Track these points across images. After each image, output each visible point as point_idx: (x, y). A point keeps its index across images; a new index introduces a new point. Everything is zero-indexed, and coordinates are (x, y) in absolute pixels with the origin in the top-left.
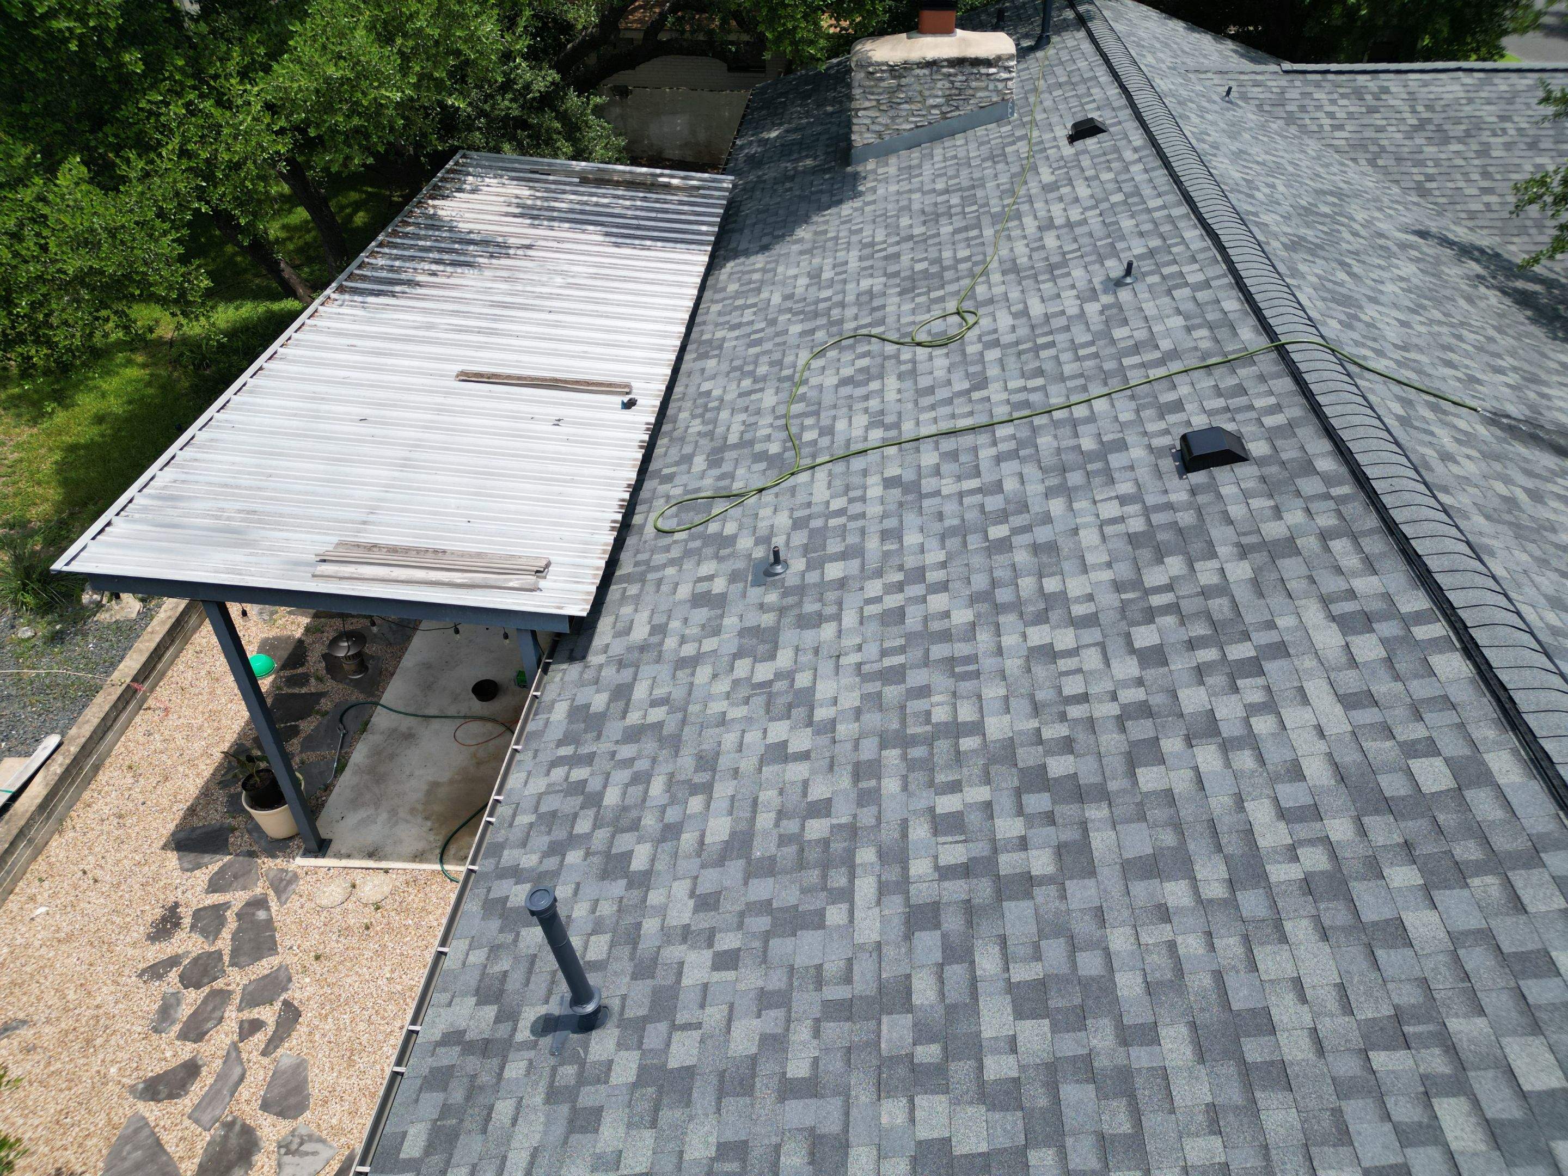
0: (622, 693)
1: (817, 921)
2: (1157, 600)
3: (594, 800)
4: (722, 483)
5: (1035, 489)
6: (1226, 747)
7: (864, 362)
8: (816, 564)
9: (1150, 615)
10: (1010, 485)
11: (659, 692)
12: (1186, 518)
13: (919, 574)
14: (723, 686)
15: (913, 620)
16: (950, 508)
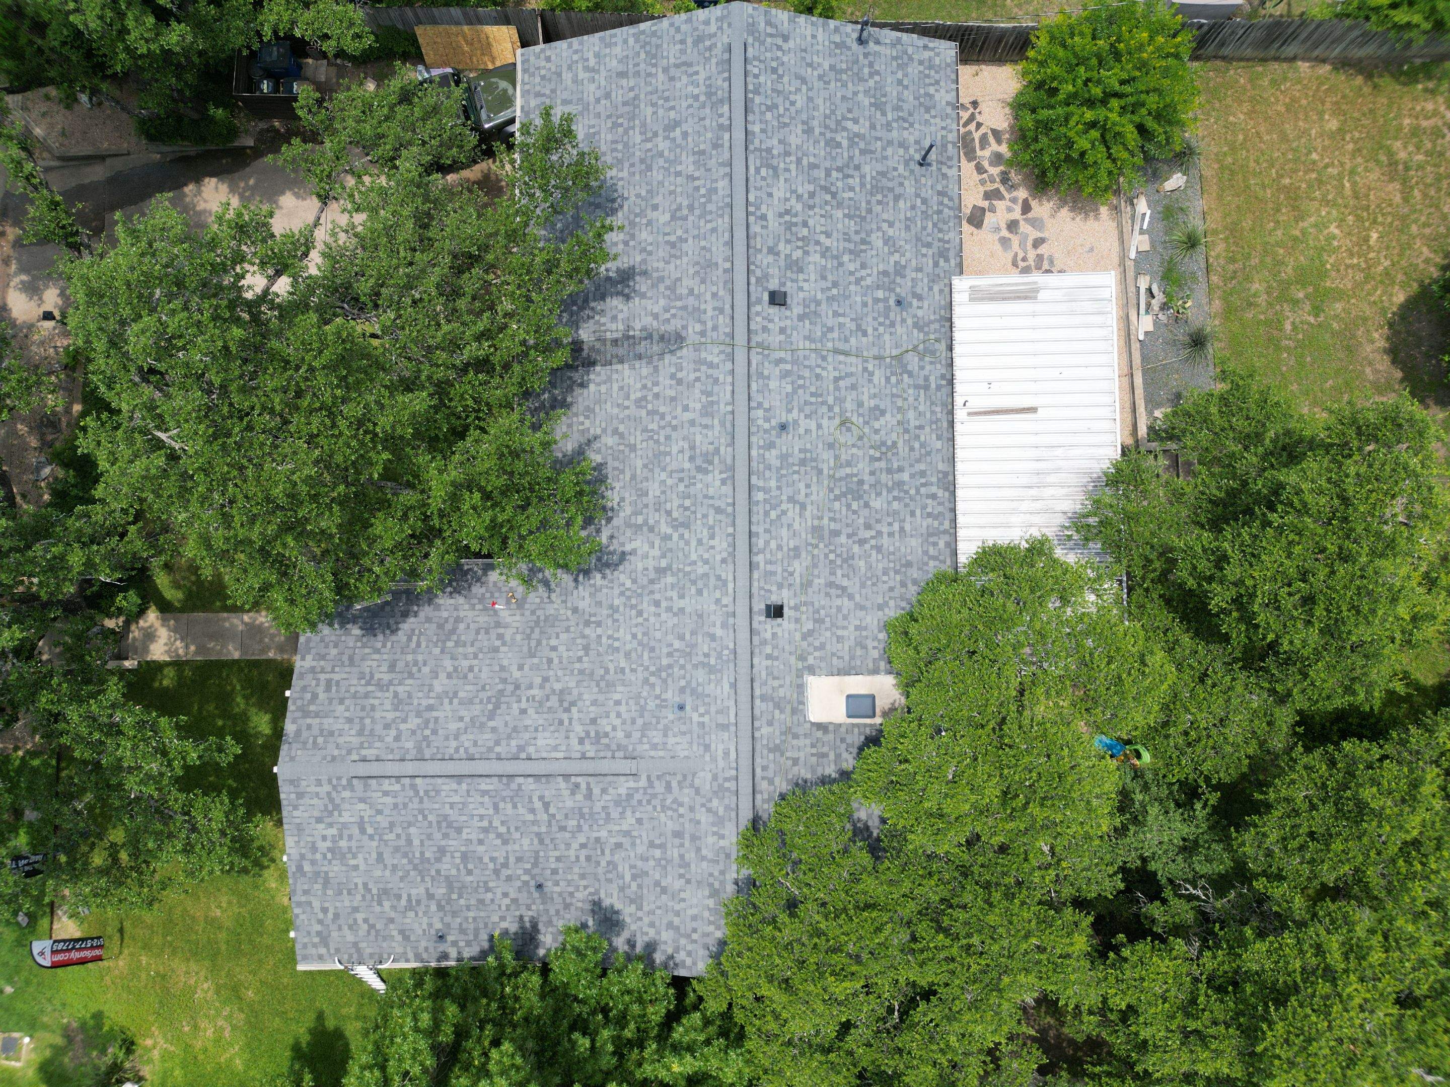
0: (936, 264)
1: (878, 173)
2: (800, 244)
4: (922, 363)
5: (824, 306)
6: (795, 191)
7: (877, 425)
8: (886, 300)
9: (803, 239)
10: (830, 313)
11: (925, 260)
12: (789, 274)
13: (858, 282)
14: (908, 255)
15: (858, 263)
16: (848, 311)
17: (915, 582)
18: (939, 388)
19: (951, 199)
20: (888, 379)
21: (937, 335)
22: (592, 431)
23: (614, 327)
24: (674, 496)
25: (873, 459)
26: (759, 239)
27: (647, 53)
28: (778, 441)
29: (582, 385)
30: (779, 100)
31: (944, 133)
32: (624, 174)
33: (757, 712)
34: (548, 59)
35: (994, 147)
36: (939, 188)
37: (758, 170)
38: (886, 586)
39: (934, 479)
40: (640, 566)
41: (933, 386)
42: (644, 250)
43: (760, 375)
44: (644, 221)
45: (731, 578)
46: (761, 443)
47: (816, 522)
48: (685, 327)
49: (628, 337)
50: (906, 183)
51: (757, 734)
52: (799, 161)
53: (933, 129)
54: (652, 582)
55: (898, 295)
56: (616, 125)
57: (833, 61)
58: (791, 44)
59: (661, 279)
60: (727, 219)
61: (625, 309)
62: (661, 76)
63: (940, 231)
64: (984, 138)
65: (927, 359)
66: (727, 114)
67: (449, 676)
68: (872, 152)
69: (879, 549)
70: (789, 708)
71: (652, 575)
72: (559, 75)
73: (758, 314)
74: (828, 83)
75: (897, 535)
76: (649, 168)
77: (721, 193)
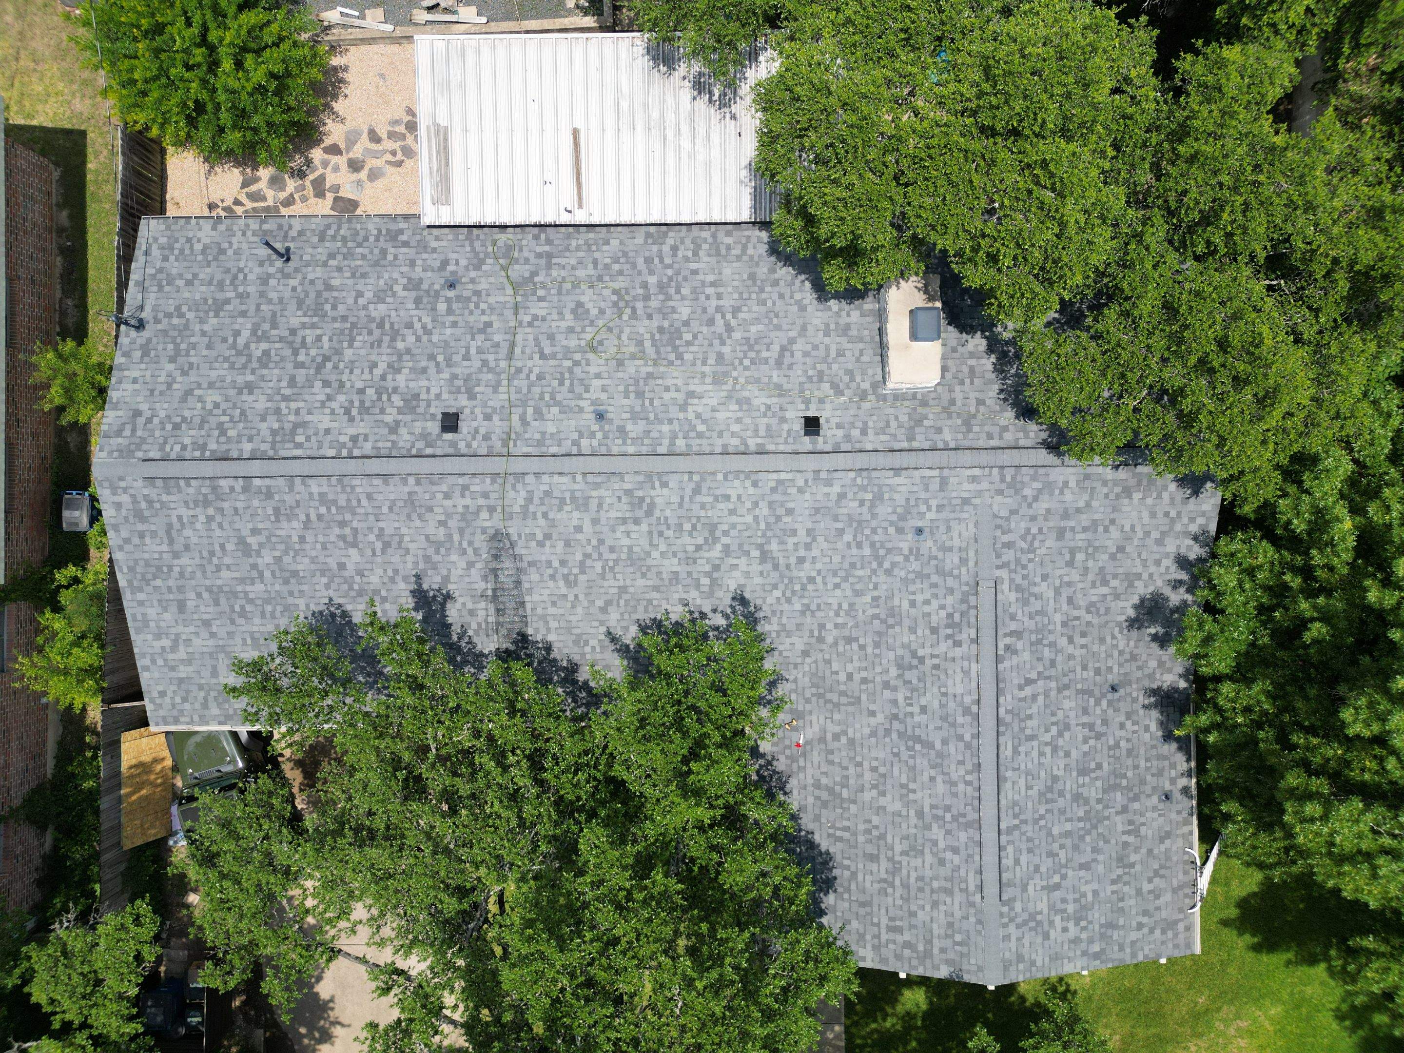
0: (406, 244)
1: (299, 308)
2: (385, 397)
3: (360, 245)
4: (522, 261)
5: (458, 371)
6: (323, 403)
8: (448, 300)
9: (379, 394)
10: (466, 363)
11: (400, 257)
12: (421, 410)
13: (428, 332)
14: (395, 275)
15: (406, 332)
16: (462, 343)
17: (772, 271)
18: (549, 242)
19: (329, 227)
20: (541, 299)
21: (488, 244)
22: (602, 637)
23: (482, 613)
24: (679, 542)
25: (634, 315)
26: (380, 444)
27: (155, 577)
28: (617, 423)
29: (548, 648)
30: (213, 421)
31: (249, 233)
32: (301, 602)
33: (927, 445)
34: (163, 694)
35: (262, 185)
36: (315, 239)
37: (298, 446)
38: (779, 303)
39: (655, 248)
40: (758, 580)
41: (547, 248)
42: (392, 580)
43: (540, 442)
44: (358, 579)
45: (775, 476)
46: (620, 441)
47: (708, 380)
48: (484, 531)
49: (495, 596)
50: (311, 276)
51: (952, 445)
52: (286, 398)
53: (245, 246)
54: (776, 567)
55: (442, 287)
56: (243, 614)
57: (164, 360)
58: (144, 407)
59: (427, 559)
60: (356, 482)
61: (461, 600)
62: (184, 560)
63: (366, 239)
64: (252, 197)
65: (516, 255)
66: (231, 482)
67: (883, 794)
68: (274, 314)
69: (736, 311)
70: (920, 410)
71: (769, 566)
72: (181, 681)
73: (469, 446)
74: (191, 365)
75: (721, 290)
76: (295, 574)
77: (325, 489)
